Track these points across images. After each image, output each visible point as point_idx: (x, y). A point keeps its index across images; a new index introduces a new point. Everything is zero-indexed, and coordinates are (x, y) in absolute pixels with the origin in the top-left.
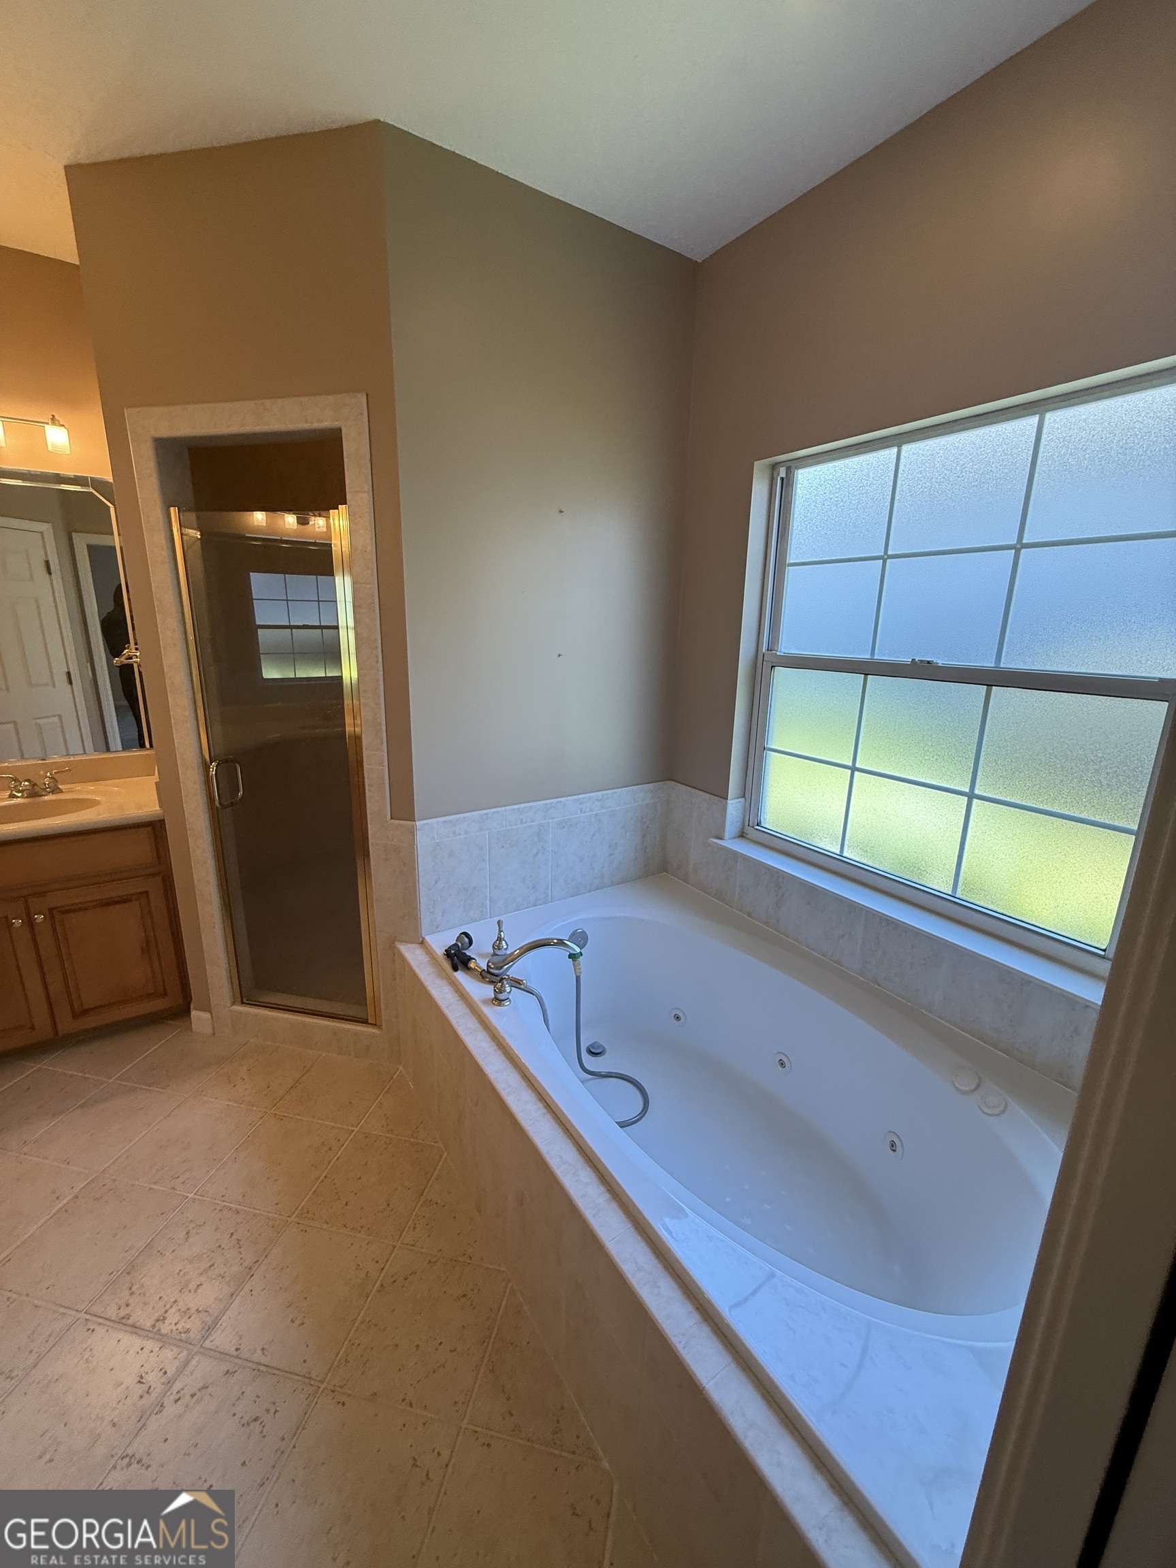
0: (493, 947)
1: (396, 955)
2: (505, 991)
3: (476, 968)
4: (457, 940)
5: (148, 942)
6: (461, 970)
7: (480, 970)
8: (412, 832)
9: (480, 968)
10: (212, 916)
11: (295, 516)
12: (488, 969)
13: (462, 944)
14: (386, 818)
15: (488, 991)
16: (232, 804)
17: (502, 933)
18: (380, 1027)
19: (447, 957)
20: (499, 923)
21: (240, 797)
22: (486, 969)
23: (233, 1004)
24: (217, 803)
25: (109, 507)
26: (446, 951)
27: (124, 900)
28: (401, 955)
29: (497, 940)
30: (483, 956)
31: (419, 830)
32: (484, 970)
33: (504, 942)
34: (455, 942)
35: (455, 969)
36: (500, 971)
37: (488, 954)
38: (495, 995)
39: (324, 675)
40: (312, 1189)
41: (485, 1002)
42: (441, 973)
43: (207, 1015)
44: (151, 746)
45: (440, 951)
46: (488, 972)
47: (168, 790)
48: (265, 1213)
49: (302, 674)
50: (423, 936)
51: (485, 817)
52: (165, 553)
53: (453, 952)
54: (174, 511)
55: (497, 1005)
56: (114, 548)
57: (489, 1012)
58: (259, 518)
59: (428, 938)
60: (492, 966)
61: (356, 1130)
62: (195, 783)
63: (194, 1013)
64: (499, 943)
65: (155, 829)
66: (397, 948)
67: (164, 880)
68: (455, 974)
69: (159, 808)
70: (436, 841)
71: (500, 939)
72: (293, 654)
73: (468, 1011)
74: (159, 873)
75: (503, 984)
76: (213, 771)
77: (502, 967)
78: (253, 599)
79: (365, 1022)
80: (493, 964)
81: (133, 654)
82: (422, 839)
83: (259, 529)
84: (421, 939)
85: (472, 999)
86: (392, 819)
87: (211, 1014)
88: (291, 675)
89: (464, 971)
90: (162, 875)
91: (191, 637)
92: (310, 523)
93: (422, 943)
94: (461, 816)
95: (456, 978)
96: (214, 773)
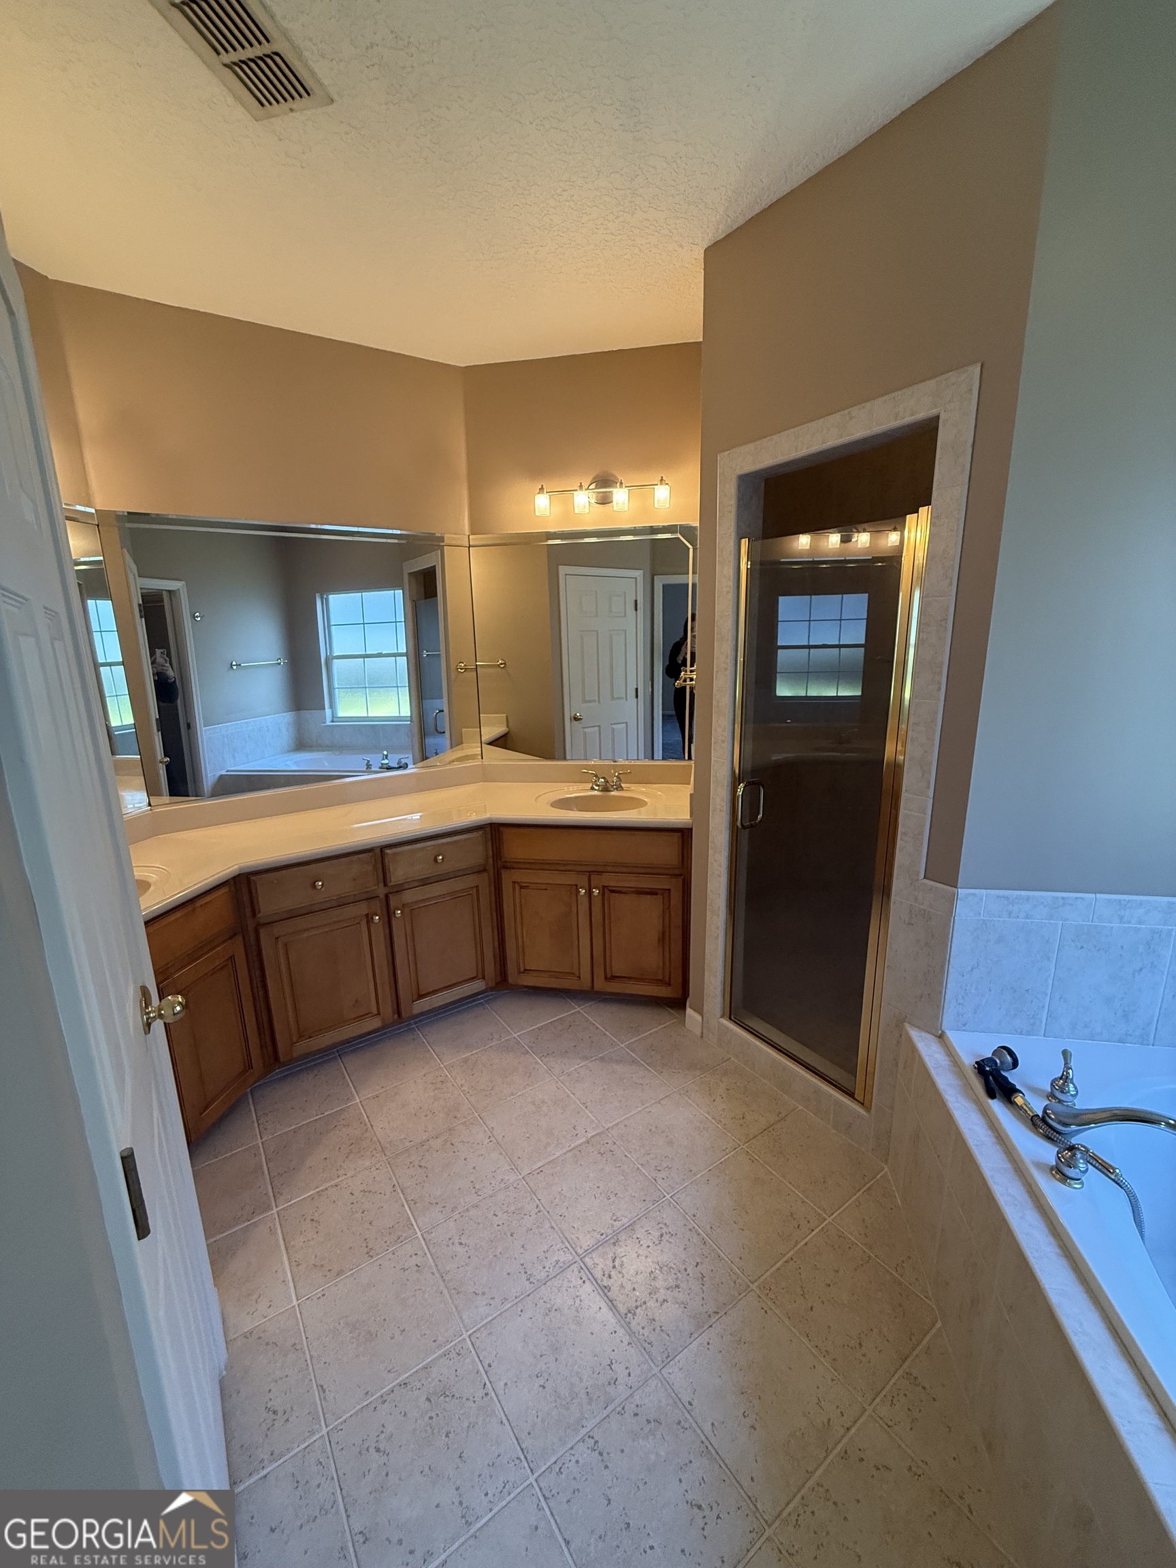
0: (1052, 1084)
1: (903, 1037)
2: (1076, 1167)
3: (1025, 1107)
4: (993, 1055)
5: (664, 933)
6: (999, 1099)
7: (1031, 1114)
8: (951, 900)
9: (1032, 1112)
10: (718, 928)
11: (839, 535)
12: (1043, 1117)
13: (1001, 1062)
14: (918, 876)
15: (1048, 1153)
16: (752, 826)
17: (1070, 1071)
18: (868, 1109)
19: (979, 1072)
20: (1065, 1053)
21: (759, 820)
22: (1040, 1114)
23: (722, 1016)
24: (739, 824)
25: (689, 549)
26: (977, 1063)
27: (652, 893)
28: (910, 1040)
29: (1061, 1078)
30: (1035, 1091)
31: (961, 899)
32: (1038, 1116)
33: (1071, 1085)
34: (990, 1055)
35: (992, 1095)
36: (1065, 1129)
37: (1043, 1091)
38: (1057, 1163)
39: (835, 695)
40: (776, 1263)
41: (1039, 1165)
42: (967, 1089)
43: (699, 1018)
44: (690, 758)
45: (969, 1061)
46: (1043, 1120)
47: (699, 802)
48: (730, 1262)
49: (814, 692)
50: (943, 1029)
51: (1061, 902)
52: (731, 583)
53: (988, 1069)
54: (745, 543)
55: (1057, 1179)
56: (688, 585)
57: (1048, 1187)
58: (804, 541)
59: (951, 1035)
60: (1053, 1117)
61: (830, 1220)
62: (723, 799)
63: (689, 1011)
64: (1063, 1084)
65: (683, 835)
66: (906, 1030)
67: (684, 880)
68: (991, 1102)
69: (689, 818)
70: (982, 917)
71: (1065, 1078)
72: (806, 673)
73: (1008, 1166)
74: (681, 875)
75: (1074, 1155)
76: (740, 792)
77: (1066, 1125)
78: (778, 621)
79: (851, 1095)
80: (1054, 1113)
81: (690, 676)
82: (963, 911)
83: (801, 553)
84: (940, 1032)
85: (1019, 1155)
86: (925, 878)
87: (703, 1018)
88: (802, 694)
89: (1004, 1104)
90: (683, 877)
91: (740, 659)
92: (853, 540)
93: (941, 1037)
94: (1024, 893)
95: (990, 1107)
96: (741, 793)
